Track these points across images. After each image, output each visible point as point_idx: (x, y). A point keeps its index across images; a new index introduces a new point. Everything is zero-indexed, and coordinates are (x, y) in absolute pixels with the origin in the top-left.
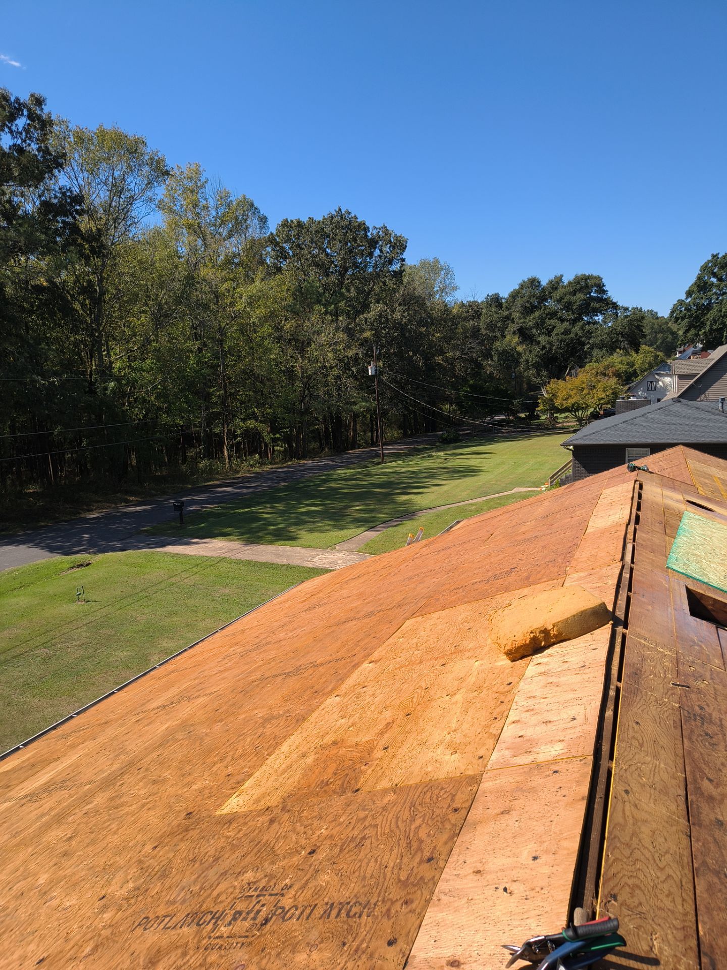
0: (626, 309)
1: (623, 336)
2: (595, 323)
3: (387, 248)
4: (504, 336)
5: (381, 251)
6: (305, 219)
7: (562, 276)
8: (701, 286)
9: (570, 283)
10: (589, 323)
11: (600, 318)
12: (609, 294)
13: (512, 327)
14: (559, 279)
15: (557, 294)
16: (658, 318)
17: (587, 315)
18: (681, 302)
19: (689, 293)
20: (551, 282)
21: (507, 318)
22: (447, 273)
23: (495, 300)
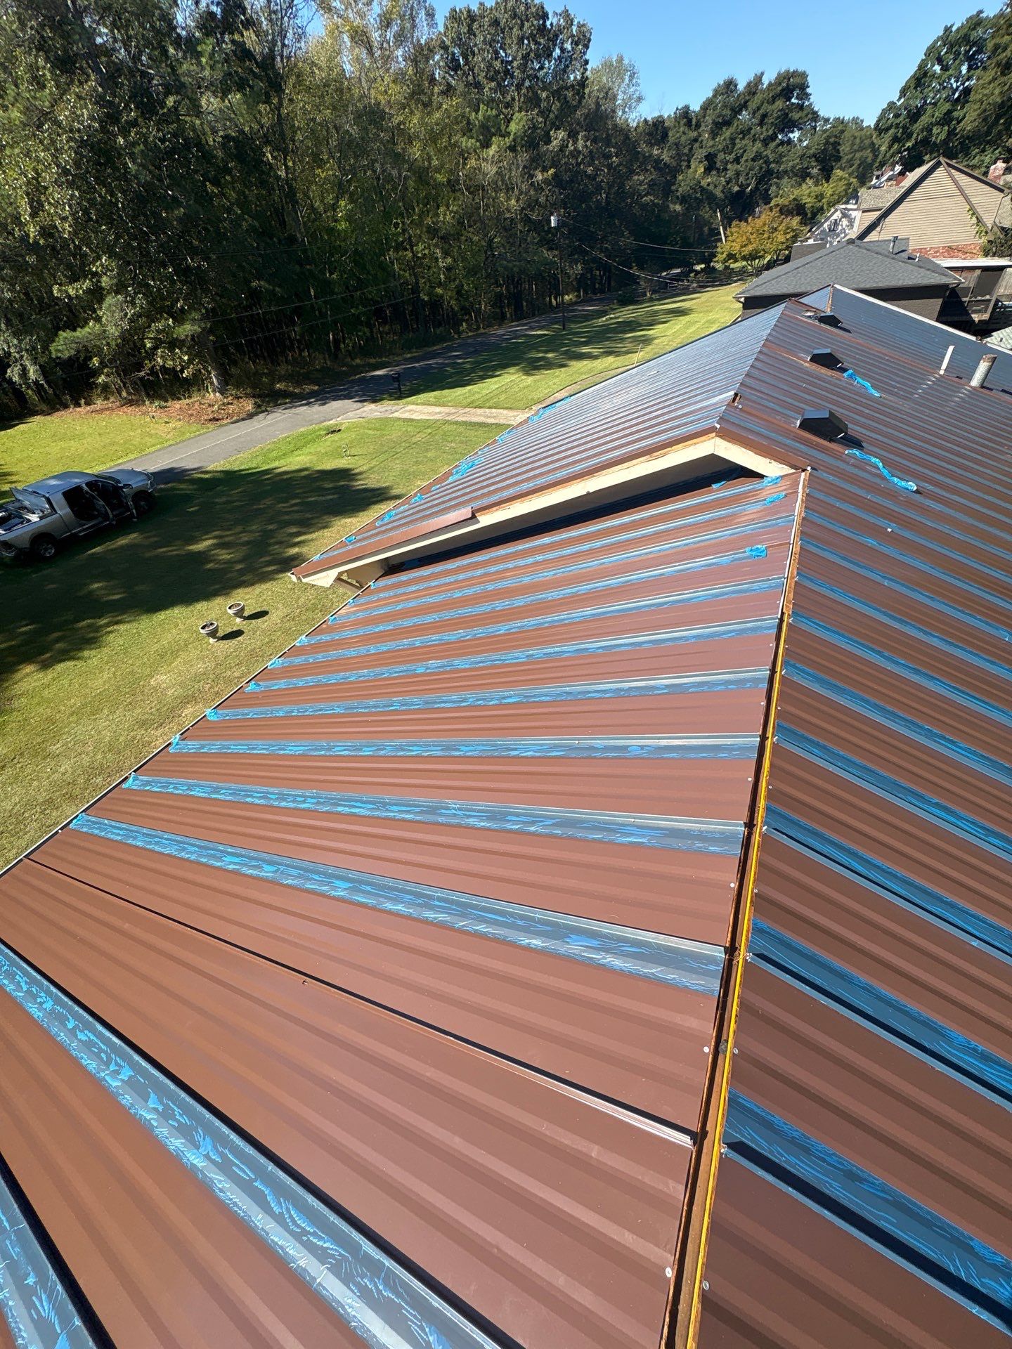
0: (827, 120)
1: (817, 160)
2: (790, 142)
3: (568, 46)
4: (689, 167)
5: (563, 50)
6: (475, 8)
7: (762, 74)
8: (920, 79)
9: (770, 84)
10: (782, 143)
11: (795, 135)
12: (812, 99)
13: (700, 153)
14: (759, 78)
15: (753, 105)
16: (862, 129)
17: (782, 131)
18: (891, 105)
19: (903, 92)
20: (749, 84)
21: (696, 140)
22: (632, 77)
23: (685, 115)
